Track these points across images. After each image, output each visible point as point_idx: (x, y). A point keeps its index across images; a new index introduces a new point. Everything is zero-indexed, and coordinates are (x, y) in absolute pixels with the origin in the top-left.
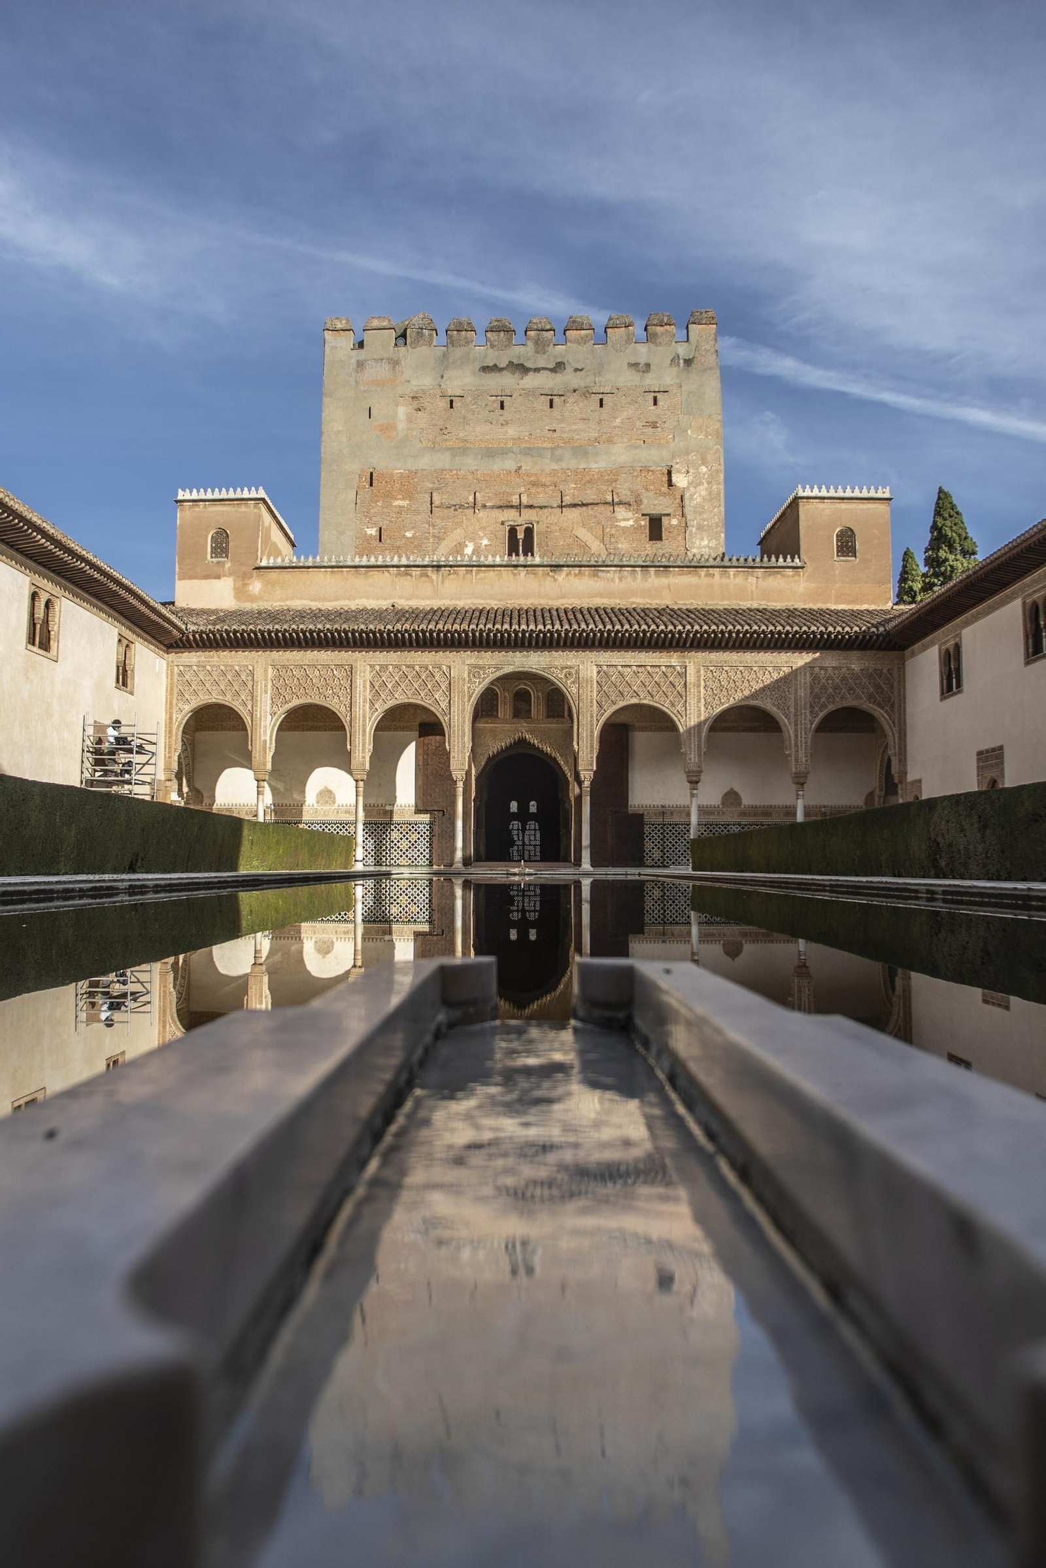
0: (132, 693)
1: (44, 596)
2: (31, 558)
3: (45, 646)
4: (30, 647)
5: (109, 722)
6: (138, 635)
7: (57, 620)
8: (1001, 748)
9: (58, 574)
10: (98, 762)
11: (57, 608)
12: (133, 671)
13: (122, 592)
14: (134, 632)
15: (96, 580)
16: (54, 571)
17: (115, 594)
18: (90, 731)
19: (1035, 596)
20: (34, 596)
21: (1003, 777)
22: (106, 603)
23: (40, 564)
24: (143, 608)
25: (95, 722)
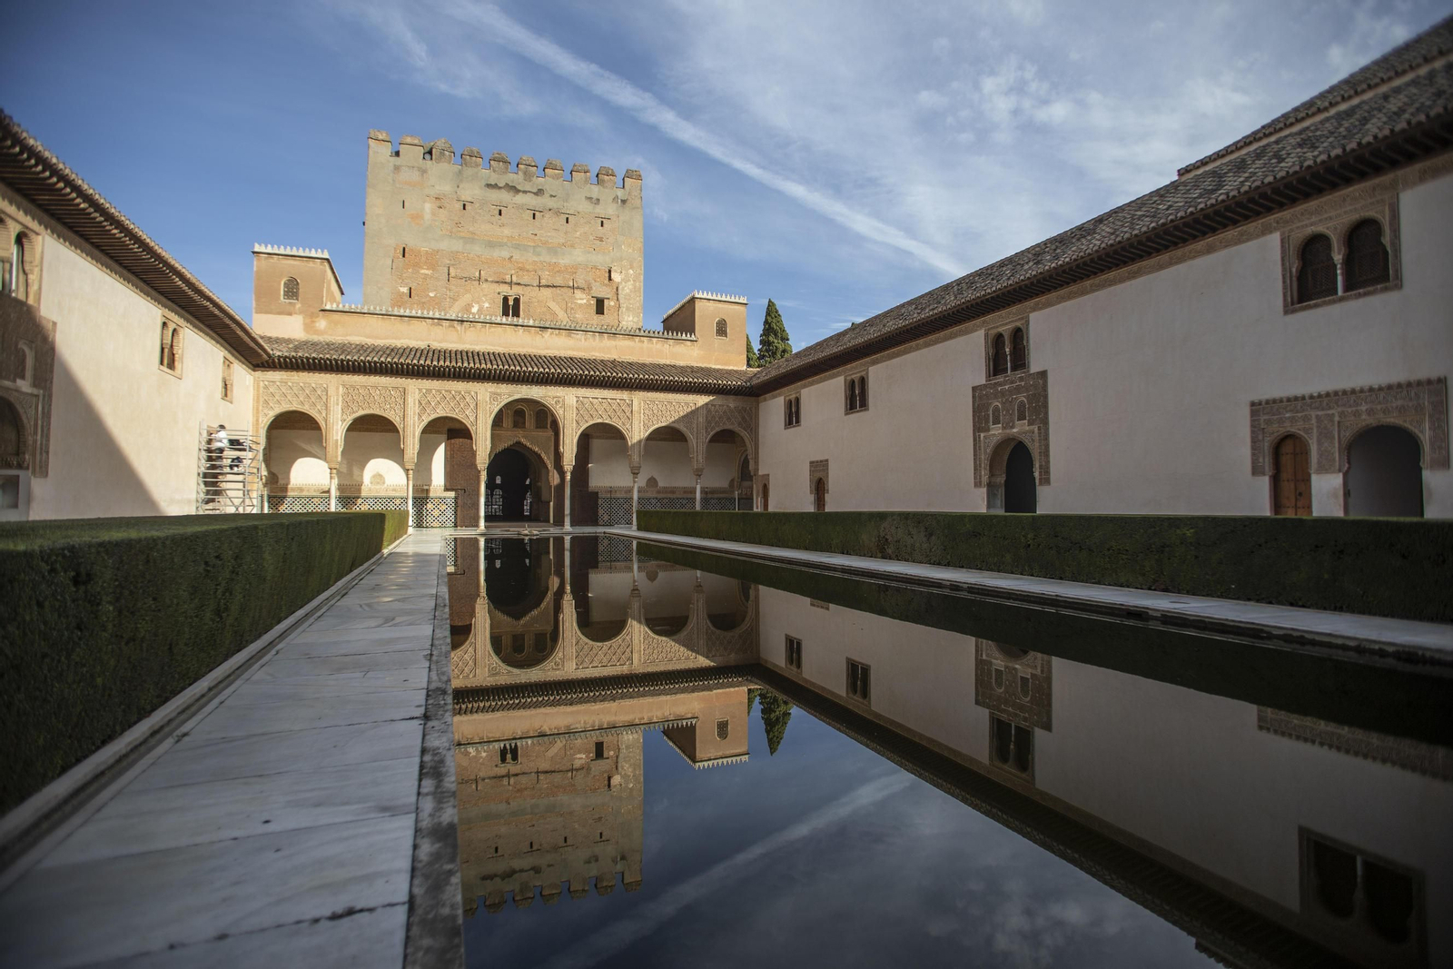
0: (231, 403)
1: (171, 326)
2: (162, 294)
3: (171, 365)
4: (162, 367)
5: (216, 425)
6: (236, 358)
7: (181, 345)
8: (827, 461)
9: (183, 308)
10: (210, 459)
11: (181, 336)
12: (232, 385)
13: (233, 326)
14: (233, 355)
15: (215, 316)
16: (179, 306)
17: (227, 326)
18: (205, 434)
19: (853, 377)
20: (164, 324)
21: (828, 477)
22: (216, 332)
23: (169, 299)
24: (246, 338)
25: (208, 426)
